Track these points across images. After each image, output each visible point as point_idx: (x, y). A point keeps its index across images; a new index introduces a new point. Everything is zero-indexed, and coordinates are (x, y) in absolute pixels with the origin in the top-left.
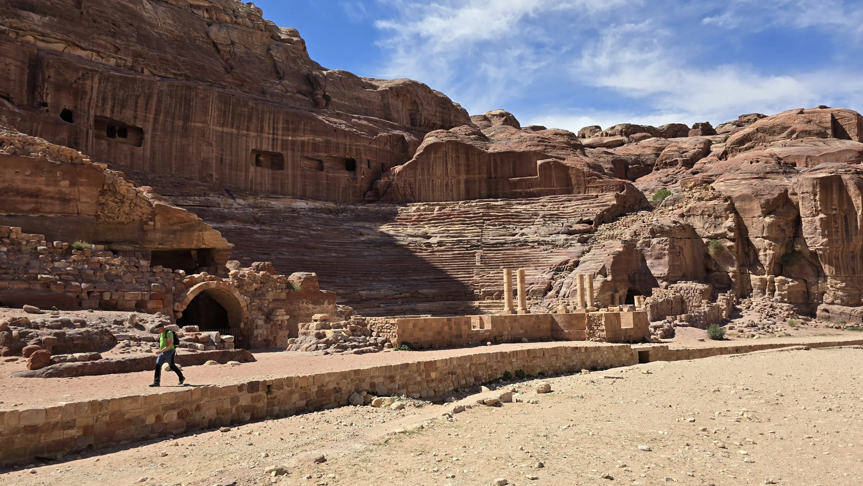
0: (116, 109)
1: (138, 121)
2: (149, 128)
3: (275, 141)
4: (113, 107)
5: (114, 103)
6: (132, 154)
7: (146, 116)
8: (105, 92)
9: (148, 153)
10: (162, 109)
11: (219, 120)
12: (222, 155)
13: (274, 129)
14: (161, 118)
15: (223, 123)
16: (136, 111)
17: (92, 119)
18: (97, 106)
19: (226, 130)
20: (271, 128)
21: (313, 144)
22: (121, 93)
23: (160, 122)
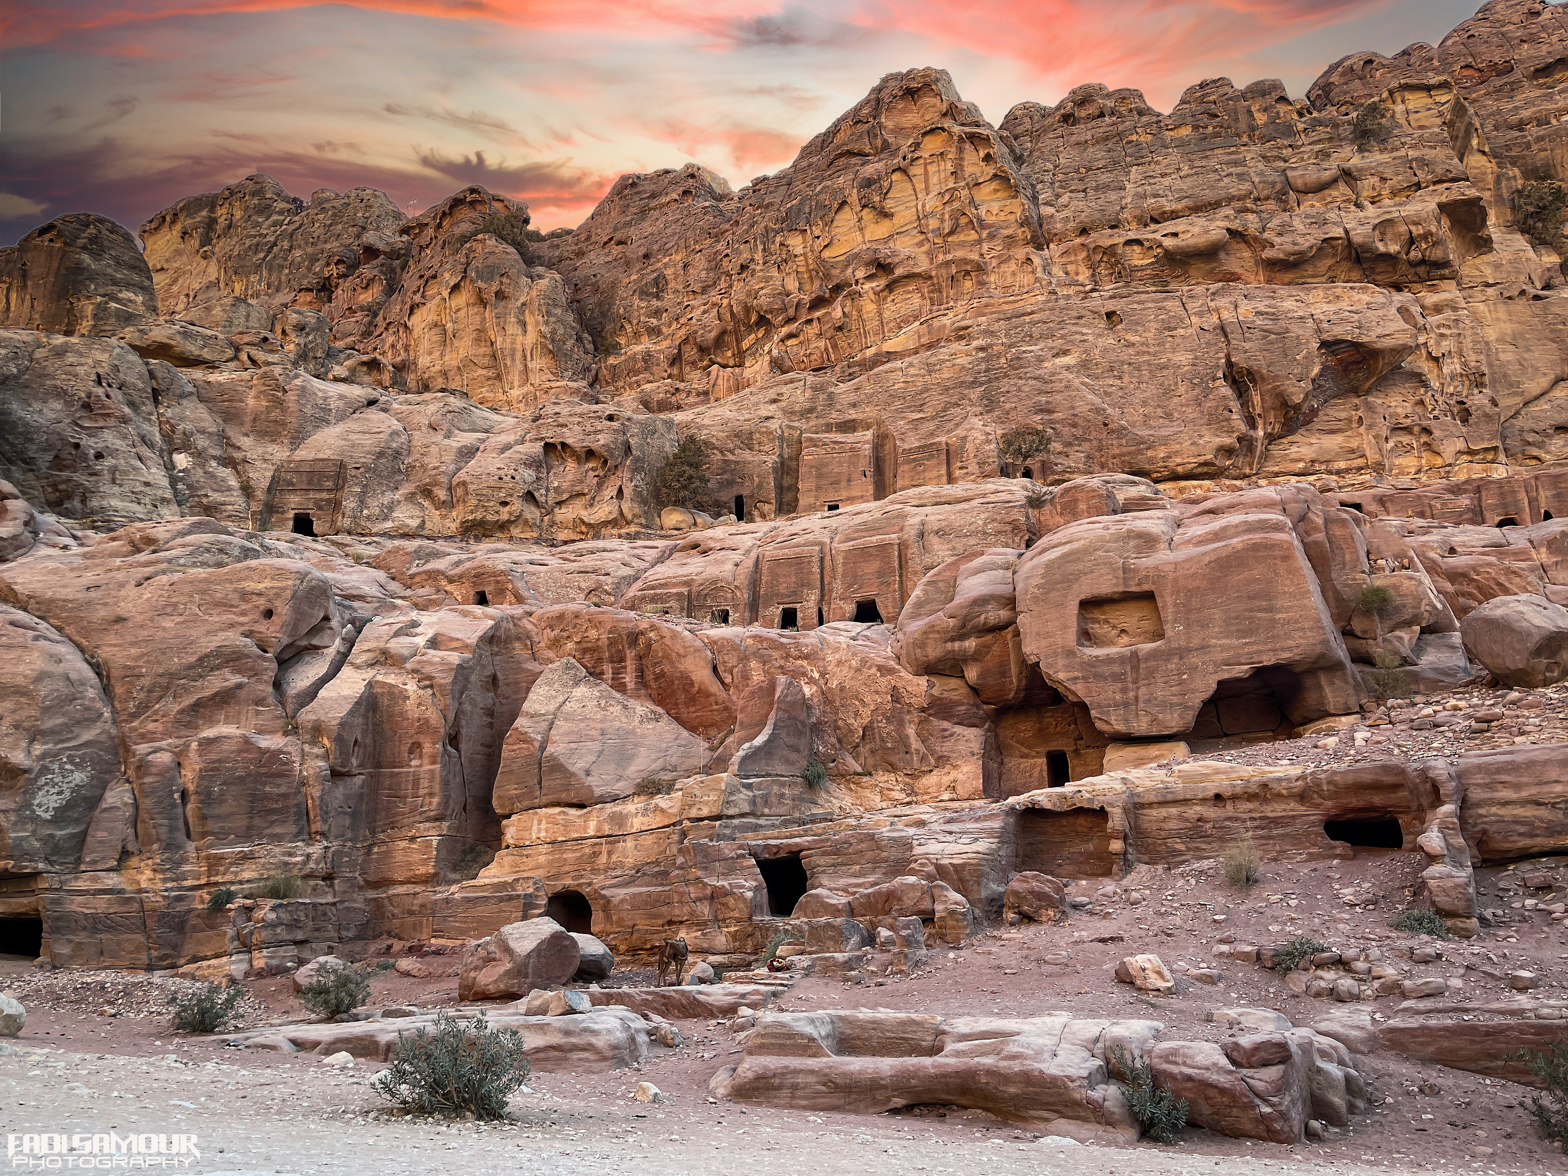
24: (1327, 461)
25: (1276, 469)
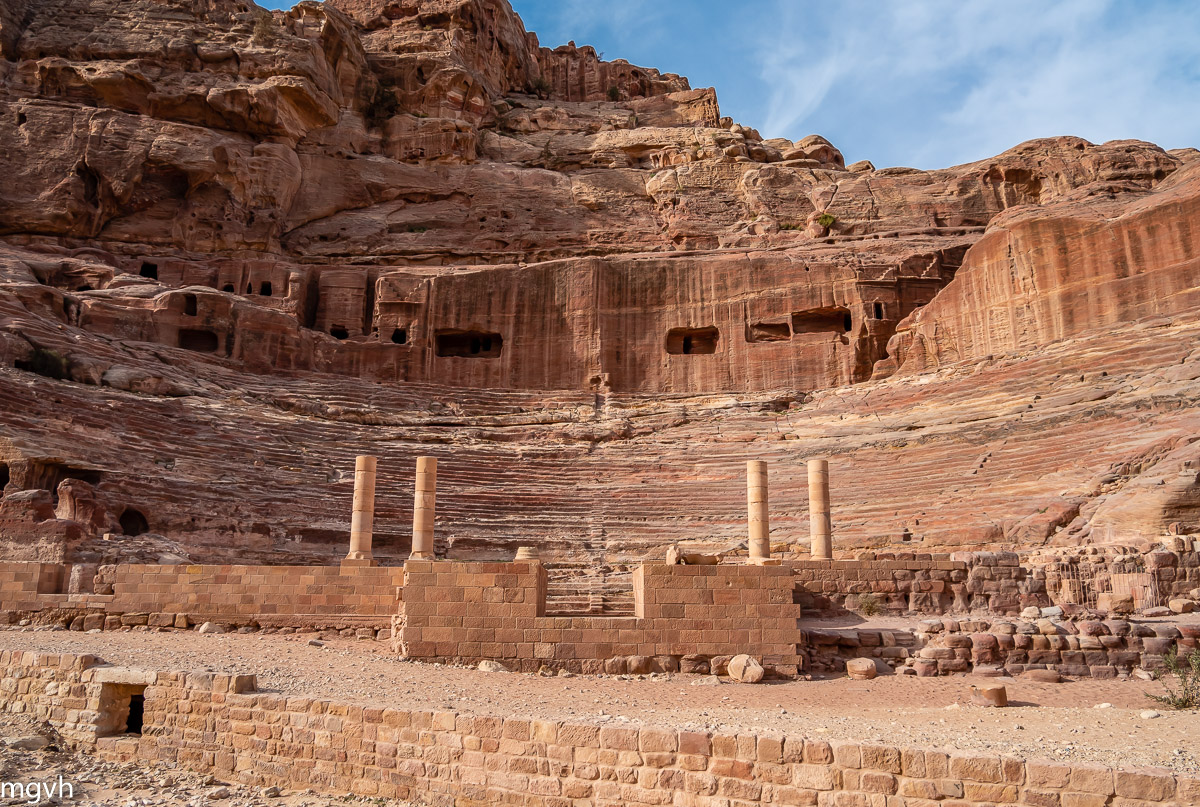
0: (462, 316)
1: (492, 324)
2: (509, 332)
3: (706, 311)
4: (458, 315)
5: (459, 310)
6: (487, 369)
7: (504, 317)
8: (446, 299)
9: (508, 363)
10: (526, 303)
11: (612, 298)
12: (618, 347)
13: (702, 293)
14: (526, 315)
15: (619, 303)
16: (489, 314)
17: (430, 335)
18: (436, 318)
19: (624, 311)
20: (698, 292)
21: (769, 301)
22: (467, 295)
23: (525, 321)
24: (148, 236)
25: (110, 236)
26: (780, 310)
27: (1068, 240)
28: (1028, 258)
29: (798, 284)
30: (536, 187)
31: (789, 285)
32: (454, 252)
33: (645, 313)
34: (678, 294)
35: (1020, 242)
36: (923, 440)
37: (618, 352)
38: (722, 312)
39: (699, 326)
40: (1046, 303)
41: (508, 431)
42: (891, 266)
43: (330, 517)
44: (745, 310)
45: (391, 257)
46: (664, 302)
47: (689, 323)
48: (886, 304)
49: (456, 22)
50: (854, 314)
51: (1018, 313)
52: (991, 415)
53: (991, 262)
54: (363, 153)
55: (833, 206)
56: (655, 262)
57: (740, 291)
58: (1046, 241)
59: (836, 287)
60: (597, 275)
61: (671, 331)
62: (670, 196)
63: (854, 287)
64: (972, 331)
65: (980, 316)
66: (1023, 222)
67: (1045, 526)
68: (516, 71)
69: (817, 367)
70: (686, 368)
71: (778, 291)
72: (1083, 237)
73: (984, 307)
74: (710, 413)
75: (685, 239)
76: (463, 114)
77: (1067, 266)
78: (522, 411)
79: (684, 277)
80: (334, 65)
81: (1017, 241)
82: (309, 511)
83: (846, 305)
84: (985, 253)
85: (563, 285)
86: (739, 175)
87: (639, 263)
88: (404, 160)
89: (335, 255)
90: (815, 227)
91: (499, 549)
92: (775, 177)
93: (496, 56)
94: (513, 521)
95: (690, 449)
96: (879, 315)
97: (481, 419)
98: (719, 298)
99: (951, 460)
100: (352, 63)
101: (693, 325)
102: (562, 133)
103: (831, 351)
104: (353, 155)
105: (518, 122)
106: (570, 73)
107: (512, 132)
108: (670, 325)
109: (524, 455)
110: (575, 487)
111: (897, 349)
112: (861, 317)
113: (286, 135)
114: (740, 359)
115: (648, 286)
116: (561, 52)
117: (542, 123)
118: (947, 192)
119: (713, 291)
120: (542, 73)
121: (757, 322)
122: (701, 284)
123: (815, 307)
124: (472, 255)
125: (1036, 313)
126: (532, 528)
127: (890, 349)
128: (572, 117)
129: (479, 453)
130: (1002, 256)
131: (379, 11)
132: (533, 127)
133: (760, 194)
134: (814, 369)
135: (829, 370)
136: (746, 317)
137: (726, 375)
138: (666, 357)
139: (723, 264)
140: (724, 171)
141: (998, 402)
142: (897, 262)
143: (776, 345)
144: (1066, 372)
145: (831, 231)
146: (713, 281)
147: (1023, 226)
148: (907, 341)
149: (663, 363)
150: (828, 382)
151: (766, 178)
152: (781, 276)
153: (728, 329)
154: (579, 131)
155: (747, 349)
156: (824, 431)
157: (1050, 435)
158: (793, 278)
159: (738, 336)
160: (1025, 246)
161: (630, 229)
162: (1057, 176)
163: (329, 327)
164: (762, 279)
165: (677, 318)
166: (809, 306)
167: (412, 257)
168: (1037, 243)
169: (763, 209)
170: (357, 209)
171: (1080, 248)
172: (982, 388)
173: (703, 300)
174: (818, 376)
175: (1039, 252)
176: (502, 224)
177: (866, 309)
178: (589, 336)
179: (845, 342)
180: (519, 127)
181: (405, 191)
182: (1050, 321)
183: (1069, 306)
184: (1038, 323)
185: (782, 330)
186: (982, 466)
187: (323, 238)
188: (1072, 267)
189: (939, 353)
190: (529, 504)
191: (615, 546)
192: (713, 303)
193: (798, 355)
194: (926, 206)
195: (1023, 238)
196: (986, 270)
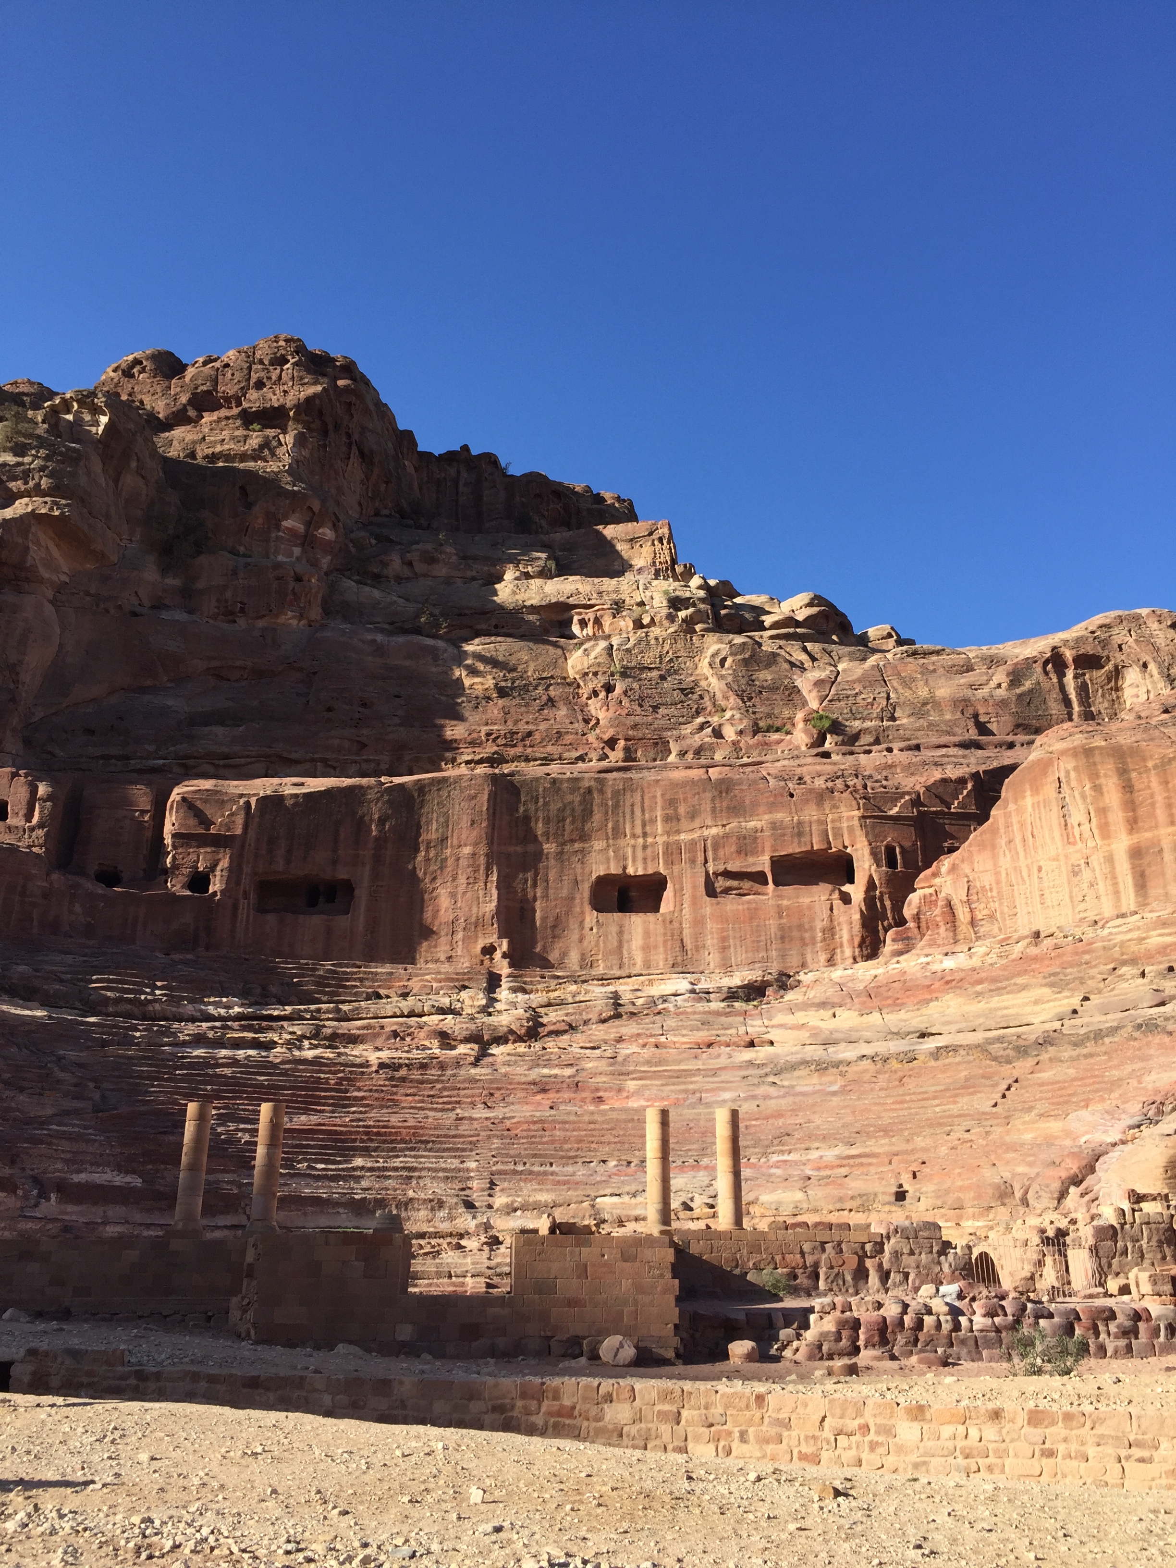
0: (295, 853)
1: (339, 866)
2: (364, 877)
3: (649, 850)
4: (289, 851)
5: (292, 844)
6: (329, 931)
7: (358, 856)
8: (273, 829)
9: (361, 924)
10: (390, 835)
11: (515, 831)
12: (522, 901)
13: (644, 825)
15: (525, 836)
16: (335, 851)
17: (247, 882)
18: (256, 855)
20: (638, 823)
21: (738, 838)
23: (387, 861)
26: (755, 852)
27: (1134, 775)
28: (1083, 796)
29: (779, 816)
30: (407, 663)
31: (766, 817)
32: (285, 755)
33: (561, 853)
34: (610, 825)
35: (1073, 775)
36: (936, 1054)
37: (522, 908)
38: (672, 852)
39: (640, 872)
40: (1110, 859)
41: (358, 1029)
42: (908, 793)
43: (99, 1165)
44: (705, 851)
45: (191, 762)
46: (590, 837)
47: (625, 868)
48: (901, 847)
49: (296, 419)
50: (858, 860)
51: (1075, 873)
52: (1025, 1022)
53: (1036, 799)
54: (153, 607)
55: (830, 701)
56: (577, 780)
57: (697, 823)
58: (1106, 775)
59: (833, 821)
60: (493, 797)
61: (599, 878)
62: (602, 679)
63: (856, 822)
64: (1016, 893)
65: (1025, 874)
66: (1075, 748)
67: (1056, 1185)
68: (383, 487)
69: (807, 935)
70: (621, 933)
71: (752, 824)
72: (1153, 772)
73: (1029, 861)
74: (652, 1002)
75: (622, 743)
76: (304, 551)
77: (1134, 810)
78: (379, 996)
79: (618, 801)
80: (116, 481)
81: (1067, 773)
82: (68, 1156)
83: (846, 847)
84: (1027, 786)
85: (445, 810)
86: (701, 650)
87: (554, 781)
88: (215, 617)
89: (106, 757)
90: (806, 731)
91: (341, 1210)
92: (751, 657)
93: (355, 469)
94: (362, 1168)
95: (620, 1059)
96: (891, 862)
97: (319, 1011)
98: (668, 834)
99: (968, 1086)
100: (143, 477)
101: (631, 871)
102: (448, 581)
103: (826, 912)
104: (138, 610)
105: (385, 565)
106: (462, 489)
107: (377, 579)
108: (599, 870)
109: (382, 1065)
110: (452, 1115)
111: (918, 914)
112: (867, 866)
113: (41, 581)
114: (699, 922)
115: (568, 812)
116: (450, 457)
117: (419, 567)
118: (993, 684)
119: (659, 823)
120: (420, 489)
121: (721, 868)
122: (643, 811)
123: (804, 849)
124: (313, 760)
125: (1098, 872)
126: (389, 1177)
127: (908, 912)
128: (464, 558)
129: (315, 1061)
130: (1050, 790)
131: (184, 399)
132: (406, 572)
133: (730, 679)
134: (802, 939)
135: (824, 940)
136: (706, 861)
137: (678, 944)
138: (591, 917)
139: (674, 785)
140: (680, 644)
141: (1036, 1002)
142: (917, 788)
143: (749, 902)
144: (1124, 963)
145: (828, 736)
146: (659, 808)
147: (1074, 752)
148: (929, 901)
149: (587, 925)
150: (823, 957)
151: (739, 657)
152: (755, 804)
153: (681, 876)
154: (474, 579)
155: (708, 906)
156: (808, 1034)
157: (1091, 1055)
158: (772, 807)
159: (695, 887)
160: (1080, 780)
161: (543, 726)
162: (1145, 665)
163: (93, 868)
164: (728, 808)
165: (608, 859)
166: (794, 848)
167: (222, 762)
168: (1094, 776)
169: (733, 700)
170: (143, 690)
171: (1149, 787)
172: (1020, 980)
173: (645, 835)
174: (809, 949)
175: (1097, 789)
176: (357, 716)
177: (874, 854)
178: (481, 884)
179: (846, 899)
180: (385, 572)
181: (214, 664)
182: (1115, 884)
183: (1140, 865)
184: (1101, 886)
185: (759, 878)
186: (1004, 1096)
187: (90, 732)
188: (1141, 811)
189: (973, 923)
190: (384, 1142)
191: (507, 1205)
192: (660, 840)
193: (781, 917)
194: (962, 704)
195: (1076, 769)
196: (1030, 809)
